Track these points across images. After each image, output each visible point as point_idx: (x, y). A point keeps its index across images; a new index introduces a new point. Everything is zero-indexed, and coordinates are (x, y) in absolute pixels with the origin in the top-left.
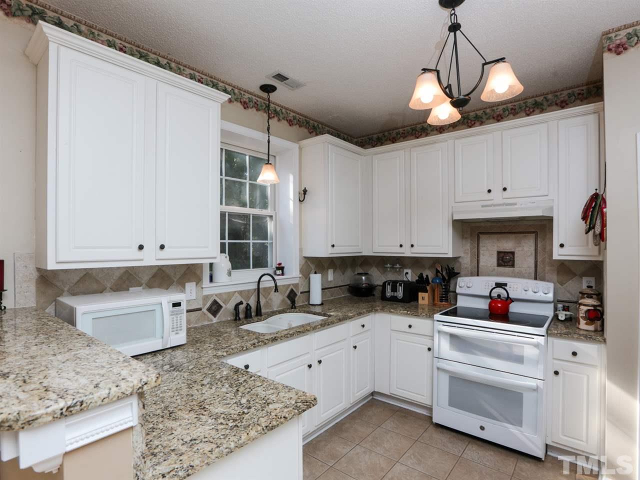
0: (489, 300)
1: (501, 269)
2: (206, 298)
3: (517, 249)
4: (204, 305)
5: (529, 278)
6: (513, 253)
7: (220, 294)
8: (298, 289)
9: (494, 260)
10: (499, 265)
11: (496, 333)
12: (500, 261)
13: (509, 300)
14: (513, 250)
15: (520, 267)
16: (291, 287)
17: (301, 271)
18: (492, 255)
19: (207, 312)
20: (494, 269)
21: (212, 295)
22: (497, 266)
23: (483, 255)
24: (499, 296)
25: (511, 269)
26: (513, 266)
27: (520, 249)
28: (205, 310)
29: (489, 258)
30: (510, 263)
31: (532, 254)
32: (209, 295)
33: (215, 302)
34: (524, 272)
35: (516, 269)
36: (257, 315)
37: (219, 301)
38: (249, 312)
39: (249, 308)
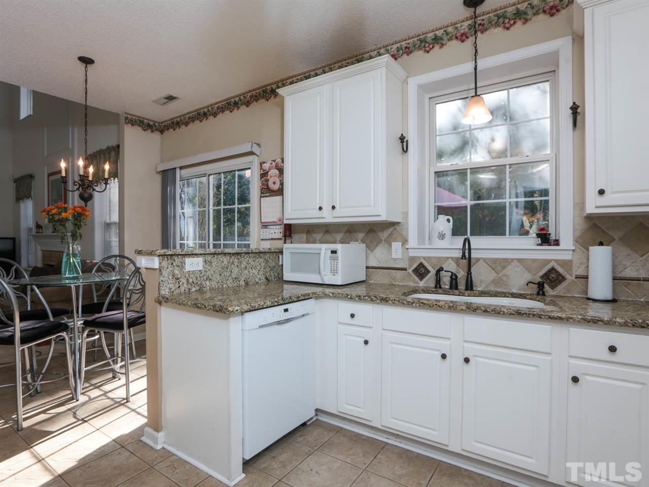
2: (412, 259)
4: (410, 266)
7: (429, 258)
8: (569, 271)
16: (553, 264)
17: (576, 241)
19: (411, 273)
21: (419, 258)
28: (410, 271)
32: (415, 257)
33: (421, 265)
36: (467, 289)
37: (426, 264)
38: (454, 282)
39: (454, 277)
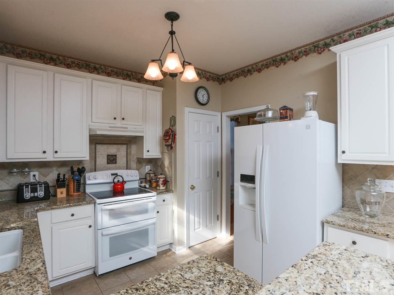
0: (113, 184)
1: (110, 165)
3: (117, 154)
5: (124, 169)
6: (116, 156)
9: (105, 160)
10: (108, 163)
11: (125, 202)
12: (109, 161)
13: (124, 182)
14: (115, 154)
15: (119, 164)
18: (104, 157)
20: (105, 166)
22: (107, 164)
23: (99, 158)
24: (118, 181)
25: (115, 165)
26: (116, 163)
27: (119, 153)
29: (102, 160)
30: (114, 162)
31: (125, 156)
34: (121, 166)
35: (117, 165)
